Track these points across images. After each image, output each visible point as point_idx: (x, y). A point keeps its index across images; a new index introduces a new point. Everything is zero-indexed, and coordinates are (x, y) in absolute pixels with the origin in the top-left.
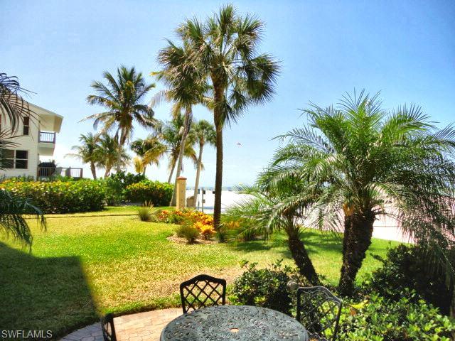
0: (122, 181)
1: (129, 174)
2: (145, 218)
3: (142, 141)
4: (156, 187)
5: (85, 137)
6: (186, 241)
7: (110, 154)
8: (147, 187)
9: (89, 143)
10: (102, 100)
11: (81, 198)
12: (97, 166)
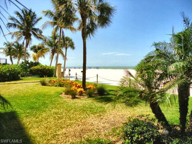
0: (28, 65)
1: (31, 62)
2: (44, 84)
3: (36, 46)
4: (45, 68)
5: (6, 44)
6: (71, 97)
7: (19, 52)
8: (41, 68)
9: (8, 47)
10: (15, 25)
11: (8, 74)
12: (13, 57)
